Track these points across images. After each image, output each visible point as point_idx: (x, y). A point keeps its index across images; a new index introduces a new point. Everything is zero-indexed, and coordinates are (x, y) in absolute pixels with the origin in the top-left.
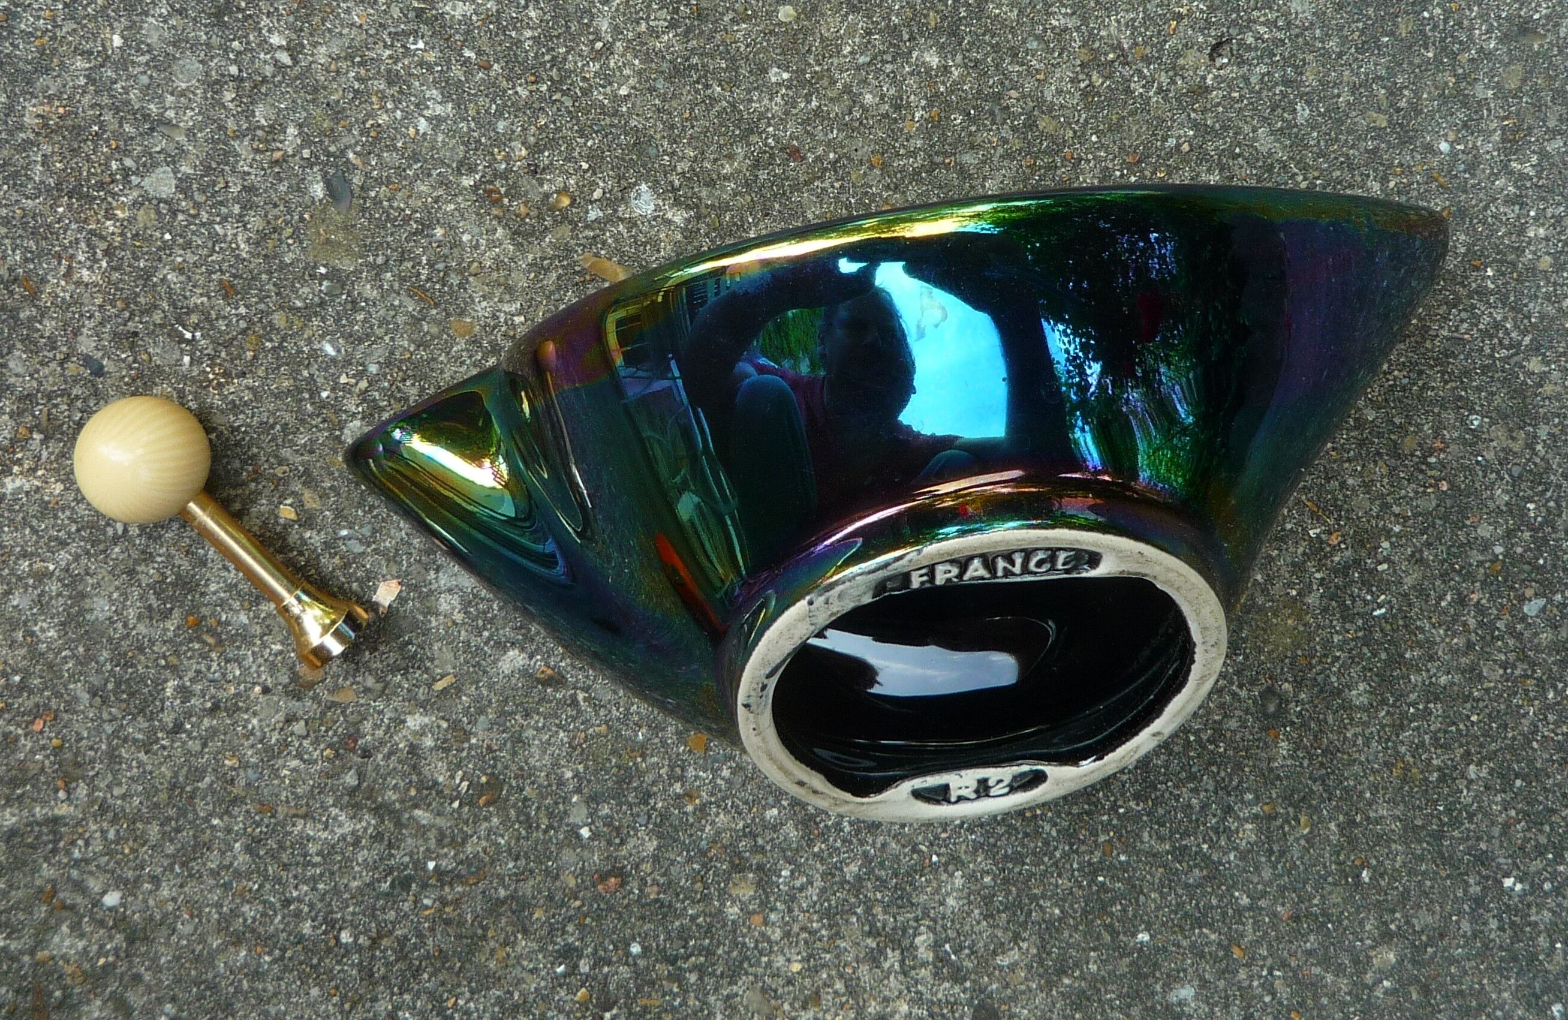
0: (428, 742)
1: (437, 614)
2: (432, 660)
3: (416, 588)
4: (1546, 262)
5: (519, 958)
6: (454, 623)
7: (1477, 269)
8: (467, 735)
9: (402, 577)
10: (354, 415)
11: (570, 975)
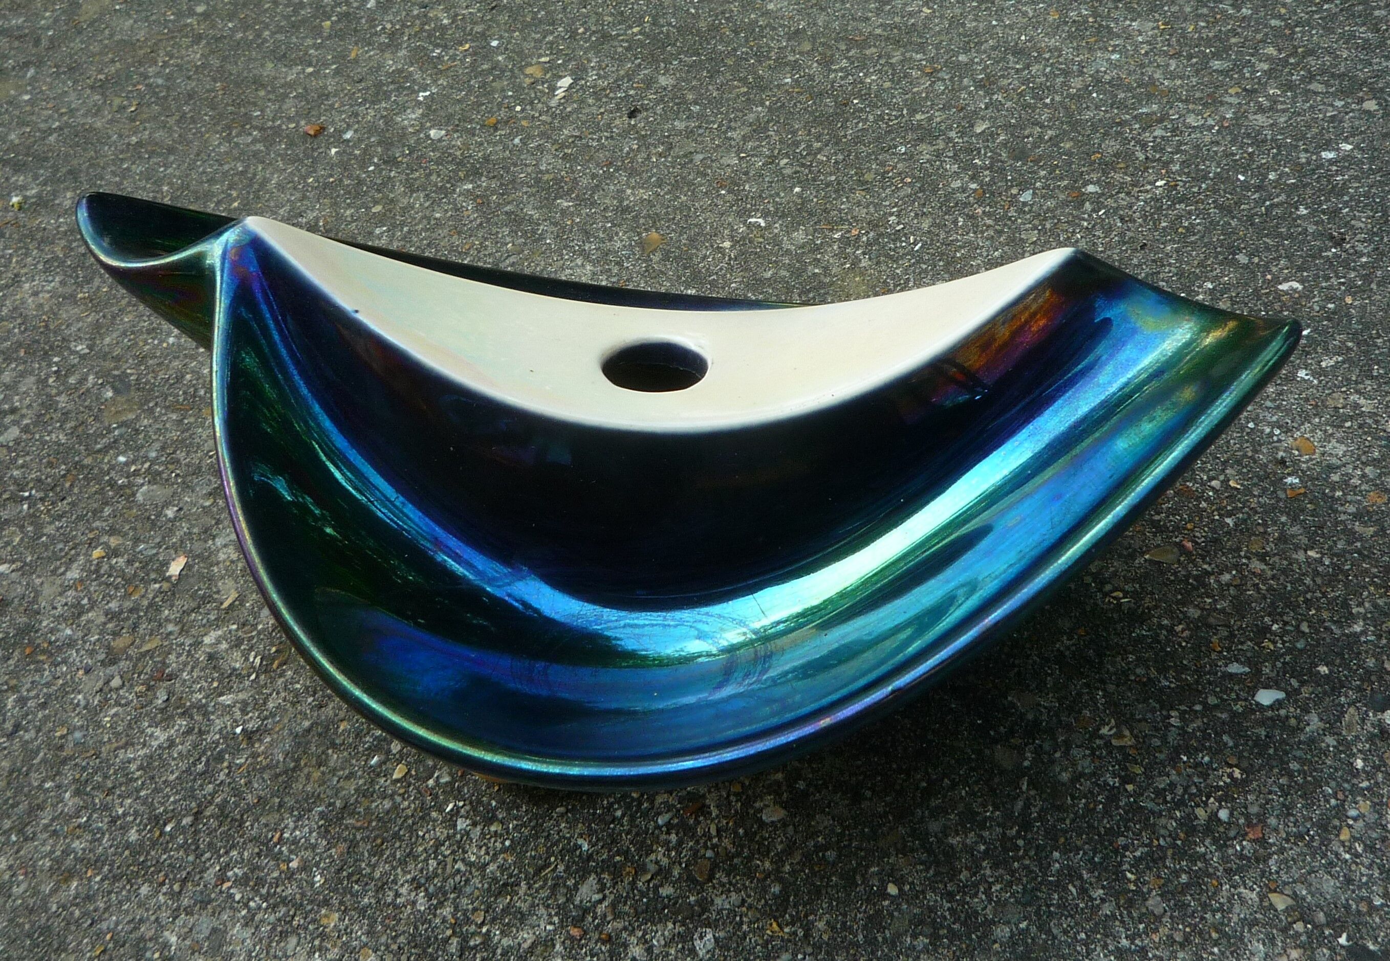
0: (224, 646)
1: (218, 563)
2: (218, 592)
3: (198, 556)
4: (887, 84)
5: (334, 771)
6: (232, 562)
7: (845, 105)
8: (254, 626)
9: (189, 554)
10: (142, 485)
11: (385, 763)
